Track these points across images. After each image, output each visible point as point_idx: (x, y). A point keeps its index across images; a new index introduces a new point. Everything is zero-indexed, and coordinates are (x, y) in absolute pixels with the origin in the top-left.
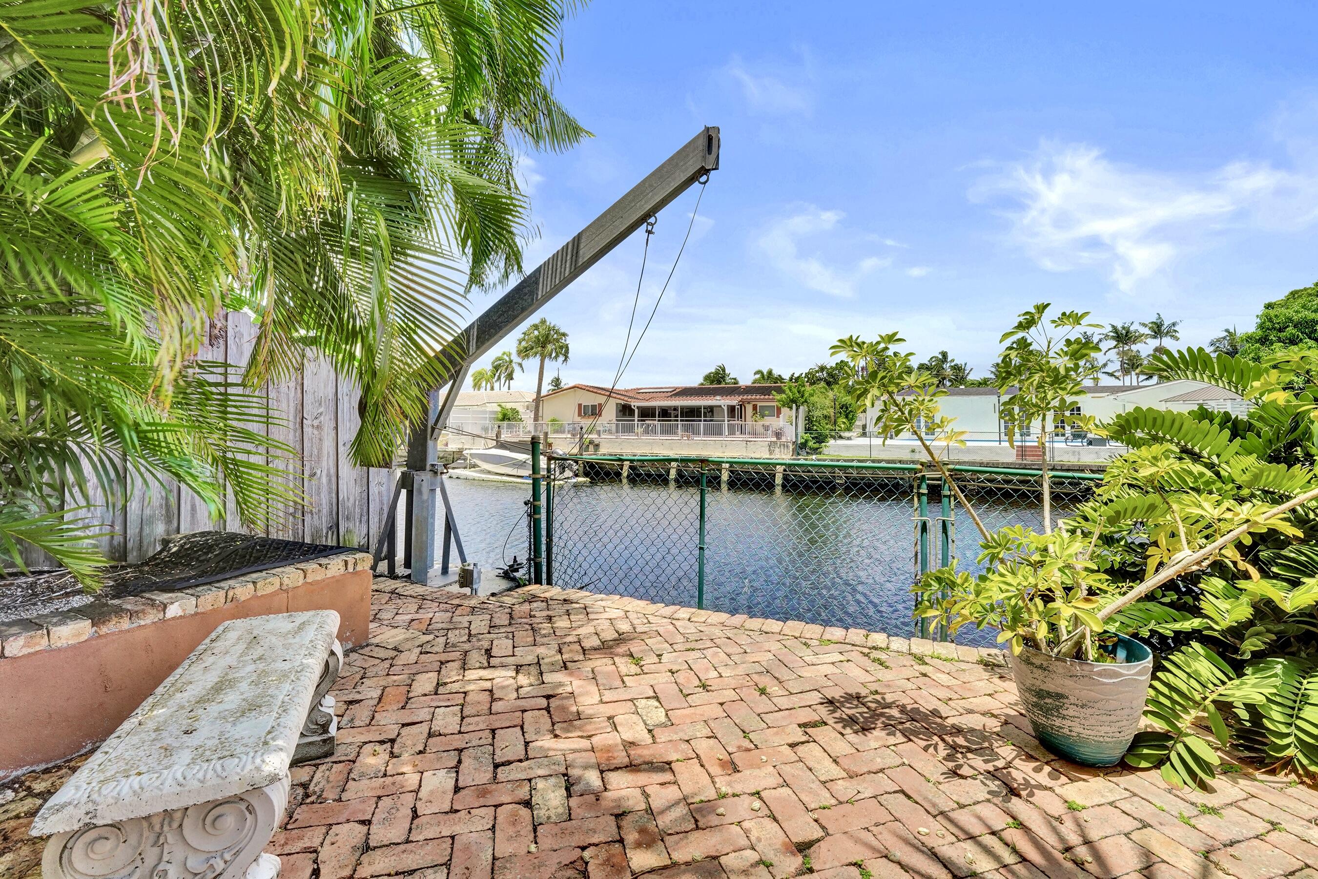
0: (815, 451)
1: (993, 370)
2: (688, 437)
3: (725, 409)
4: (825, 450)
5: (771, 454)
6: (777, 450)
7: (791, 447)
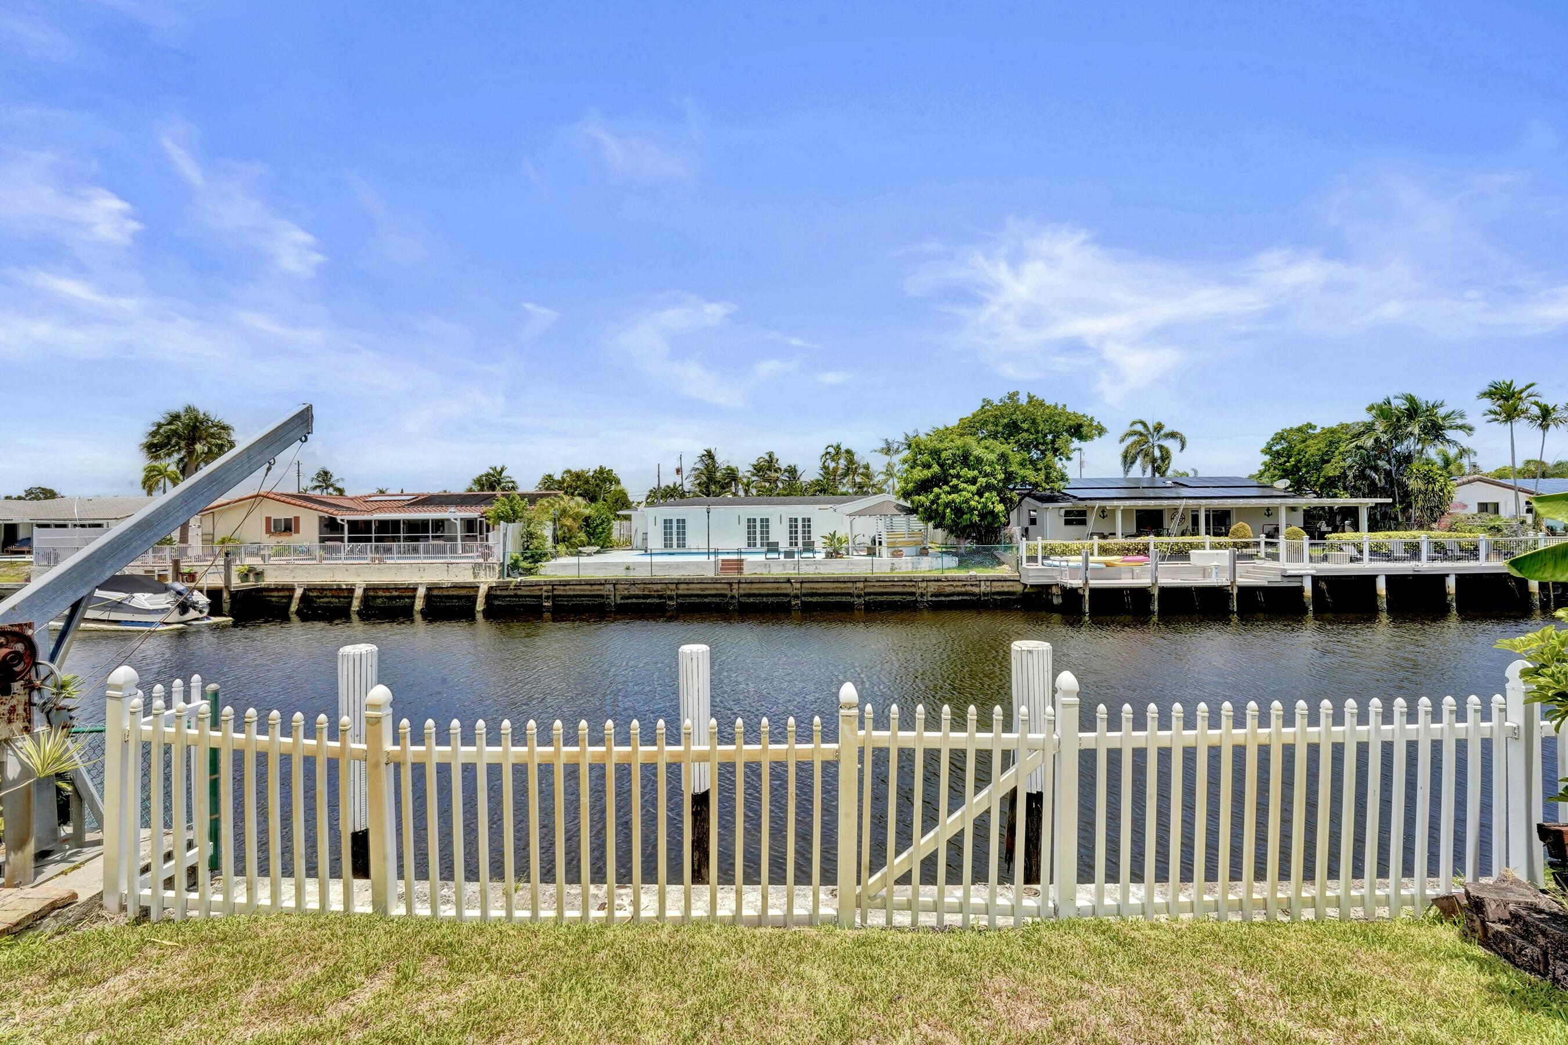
0: (529, 571)
1: (821, 472)
2: (380, 559)
3: (458, 523)
4: (542, 571)
5: (475, 577)
6: (482, 573)
7: (497, 569)
